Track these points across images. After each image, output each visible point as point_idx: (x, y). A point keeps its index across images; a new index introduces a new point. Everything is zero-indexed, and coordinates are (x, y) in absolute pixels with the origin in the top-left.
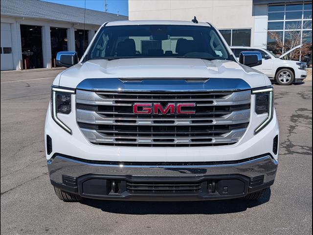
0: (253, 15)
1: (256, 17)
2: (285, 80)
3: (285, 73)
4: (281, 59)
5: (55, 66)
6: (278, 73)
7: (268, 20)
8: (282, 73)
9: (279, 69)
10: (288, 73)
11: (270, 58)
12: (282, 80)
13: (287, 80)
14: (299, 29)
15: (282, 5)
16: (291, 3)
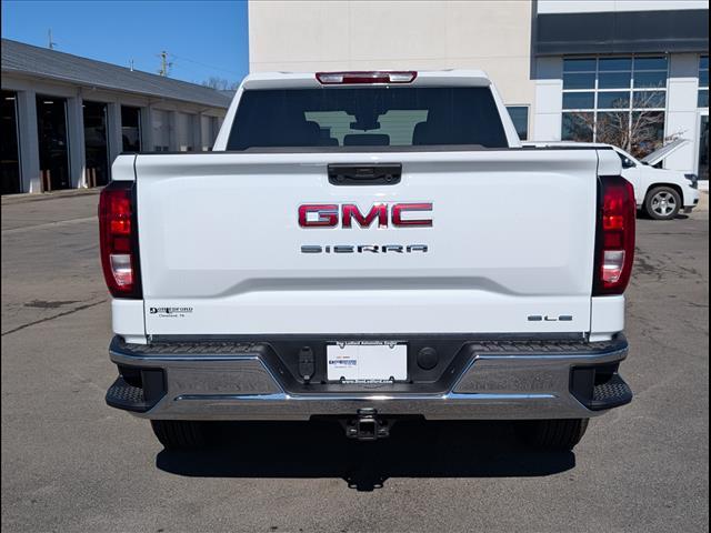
0: (531, 78)
1: (538, 81)
2: (664, 210)
3: (663, 195)
4: (655, 166)
5: (49, 187)
6: (650, 196)
7: (564, 88)
8: (657, 196)
9: (652, 187)
10: (670, 195)
11: (634, 165)
12: (659, 210)
13: (668, 209)
14: (624, 107)
15: (590, 58)
16: (610, 54)
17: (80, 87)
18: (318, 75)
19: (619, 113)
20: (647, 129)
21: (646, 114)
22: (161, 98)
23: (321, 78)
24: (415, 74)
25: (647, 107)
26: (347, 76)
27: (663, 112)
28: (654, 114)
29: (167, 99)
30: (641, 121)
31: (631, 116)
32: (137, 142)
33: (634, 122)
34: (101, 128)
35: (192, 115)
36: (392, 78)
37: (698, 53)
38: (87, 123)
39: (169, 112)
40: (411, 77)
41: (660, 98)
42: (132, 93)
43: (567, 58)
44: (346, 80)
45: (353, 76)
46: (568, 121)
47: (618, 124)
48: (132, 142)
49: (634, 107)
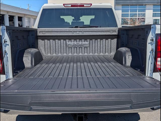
1: (116, 11)
7: (122, 12)
15: (128, 5)
16: (132, 4)
17: (8, 12)
18: (64, 4)
19: (135, 18)
20: (141, 22)
21: (141, 19)
22: (27, 14)
23: (65, 5)
24: (91, 4)
25: (141, 17)
26: (72, 5)
27: (145, 18)
28: (143, 18)
29: (29, 15)
30: (140, 20)
31: (137, 19)
32: (22, 25)
33: (138, 20)
34: (13, 22)
35: (35, 19)
36: (85, 5)
37: (153, 4)
38: (10, 21)
39: (29, 18)
40: (90, 5)
41: (144, 15)
42: (20, 13)
43: (123, 5)
44: (72, 6)
45: (74, 5)
46: (123, 20)
47: (134, 21)
48: (21, 25)
49: (138, 17)
